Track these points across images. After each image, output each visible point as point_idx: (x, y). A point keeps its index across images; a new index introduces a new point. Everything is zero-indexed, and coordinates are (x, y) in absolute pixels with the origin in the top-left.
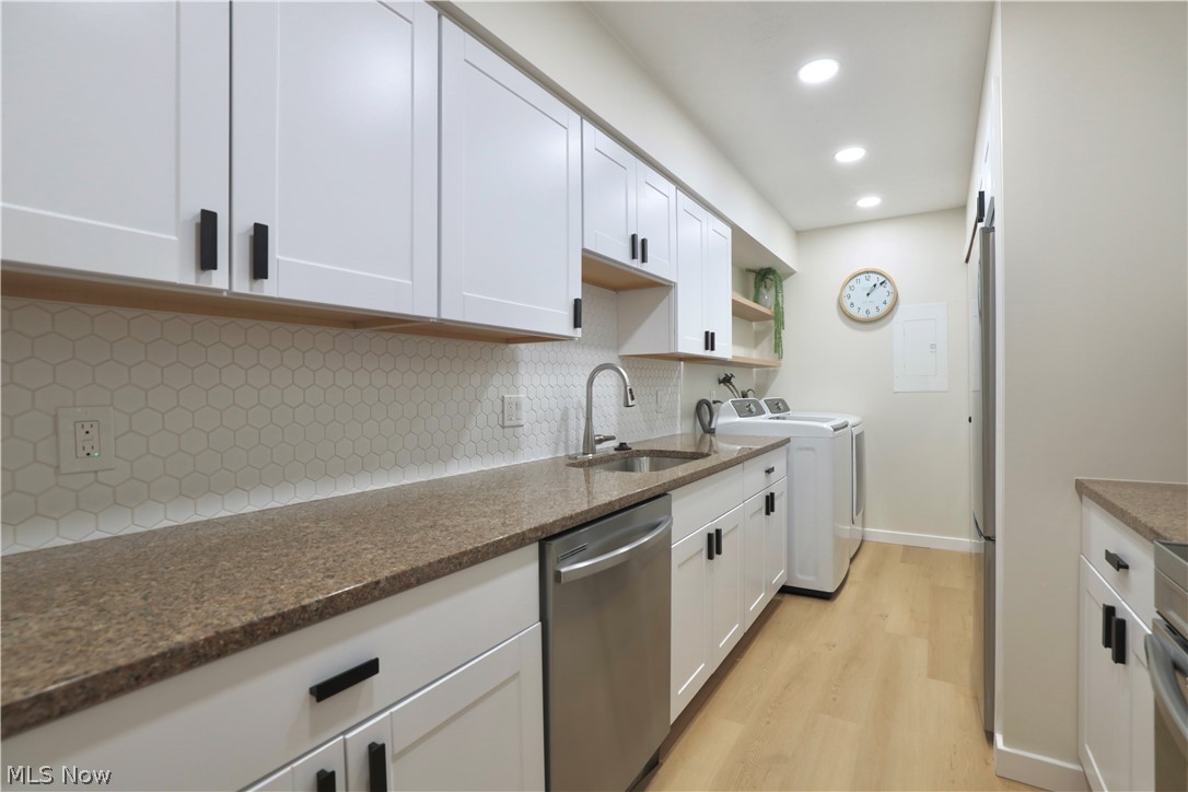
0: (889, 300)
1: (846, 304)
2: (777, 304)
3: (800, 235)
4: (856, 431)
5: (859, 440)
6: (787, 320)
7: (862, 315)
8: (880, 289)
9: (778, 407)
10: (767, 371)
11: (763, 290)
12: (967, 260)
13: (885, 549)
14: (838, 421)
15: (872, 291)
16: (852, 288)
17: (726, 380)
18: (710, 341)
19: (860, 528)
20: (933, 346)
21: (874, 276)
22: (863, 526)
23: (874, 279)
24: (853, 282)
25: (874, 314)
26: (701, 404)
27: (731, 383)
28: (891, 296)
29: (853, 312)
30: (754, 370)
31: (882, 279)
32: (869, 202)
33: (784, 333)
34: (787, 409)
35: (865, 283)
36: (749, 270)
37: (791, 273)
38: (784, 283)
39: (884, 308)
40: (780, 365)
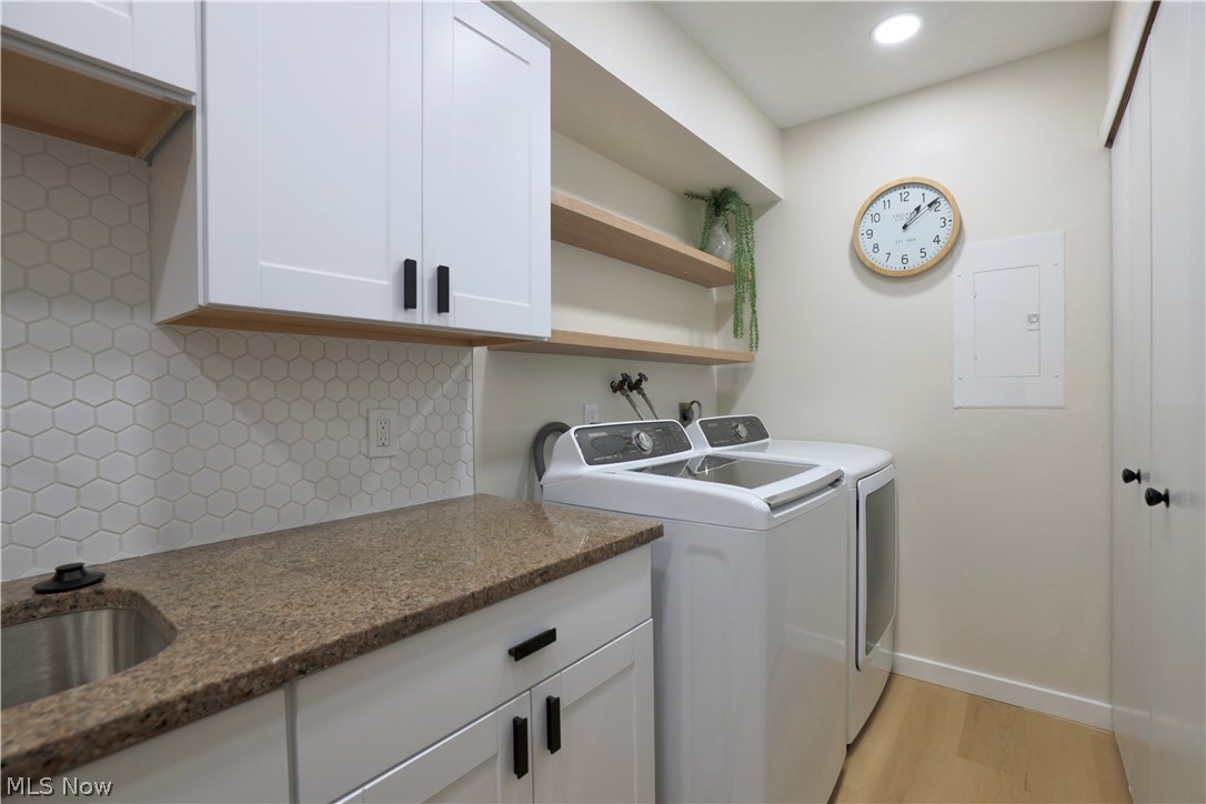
0: (946, 234)
1: (866, 245)
2: (739, 252)
3: (788, 133)
4: (867, 487)
7: (895, 265)
8: (927, 216)
9: (736, 433)
10: (736, 369)
11: (717, 229)
12: (1110, 141)
13: (932, 697)
15: (912, 220)
16: (876, 218)
17: (627, 386)
19: (888, 652)
20: (1033, 319)
21: (915, 193)
22: (894, 646)
23: (916, 197)
24: (878, 206)
25: (916, 262)
26: (547, 432)
27: (641, 392)
28: (949, 226)
29: (879, 260)
30: (715, 368)
31: (931, 196)
35: (899, 207)
36: (691, 196)
37: (771, 201)
39: (934, 251)
40: (752, 359)
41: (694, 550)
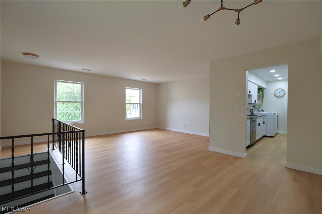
0: (284, 94)
1: (276, 94)
2: (263, 94)
3: (267, 82)
4: (277, 115)
5: (277, 116)
6: (264, 96)
7: (279, 96)
8: (282, 92)
9: (263, 111)
10: (260, 105)
11: (260, 91)
13: (282, 135)
14: (274, 113)
16: (277, 91)
17: (254, 106)
18: (255, 101)
19: (277, 131)
22: (278, 131)
23: (281, 90)
24: (277, 90)
25: (281, 96)
26: (251, 110)
30: (258, 105)
32: (280, 79)
33: (264, 99)
34: (264, 111)
35: (279, 91)
38: (264, 90)
40: (263, 104)
41: (268, 116)
